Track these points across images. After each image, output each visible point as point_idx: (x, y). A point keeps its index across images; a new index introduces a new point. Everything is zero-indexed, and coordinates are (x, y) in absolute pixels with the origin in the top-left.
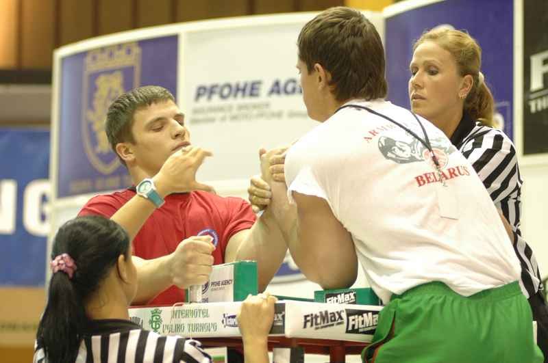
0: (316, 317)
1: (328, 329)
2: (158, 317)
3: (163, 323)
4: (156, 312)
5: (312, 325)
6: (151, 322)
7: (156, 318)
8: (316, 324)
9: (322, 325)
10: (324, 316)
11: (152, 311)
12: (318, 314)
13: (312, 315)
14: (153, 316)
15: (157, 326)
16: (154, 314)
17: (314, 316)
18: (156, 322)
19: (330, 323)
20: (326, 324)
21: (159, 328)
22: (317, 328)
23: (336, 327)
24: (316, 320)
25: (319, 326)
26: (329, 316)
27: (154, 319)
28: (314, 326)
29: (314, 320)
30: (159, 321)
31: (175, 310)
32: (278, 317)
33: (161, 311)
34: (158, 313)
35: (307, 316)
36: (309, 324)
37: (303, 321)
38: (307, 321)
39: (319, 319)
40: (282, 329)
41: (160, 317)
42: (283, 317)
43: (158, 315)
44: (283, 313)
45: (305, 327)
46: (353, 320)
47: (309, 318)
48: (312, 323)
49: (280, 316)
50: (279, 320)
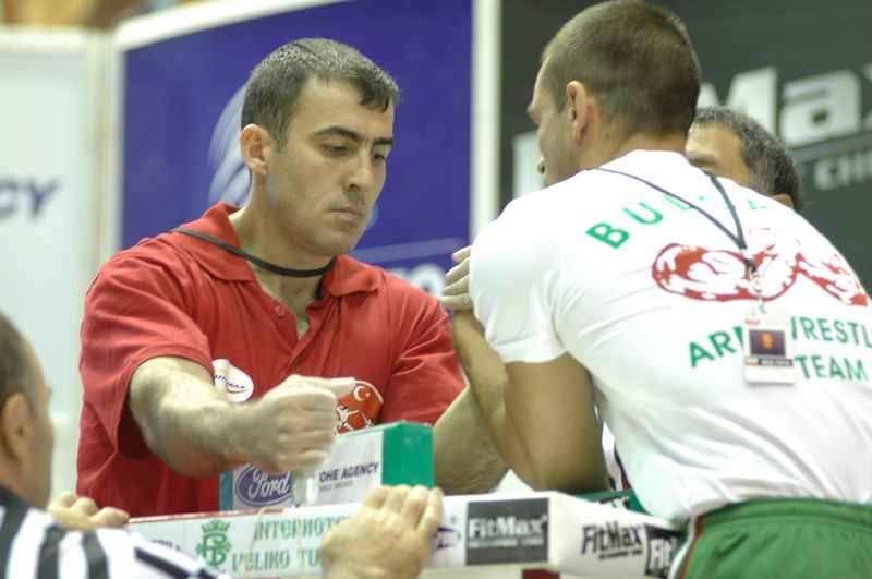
0: (602, 532)
1: (619, 559)
2: (220, 539)
3: (233, 551)
4: (216, 527)
5: (594, 550)
6: (202, 549)
7: (215, 541)
8: (603, 548)
9: (612, 551)
10: (614, 534)
11: (203, 527)
12: (605, 528)
13: (594, 527)
14: (205, 538)
15: (219, 557)
16: (208, 532)
17: (598, 530)
18: (214, 549)
19: (623, 549)
20: (616, 550)
21: (223, 559)
22: (602, 557)
23: (631, 559)
24: (602, 541)
25: (606, 552)
26: (622, 534)
27: (210, 542)
28: (599, 552)
29: (598, 539)
30: (221, 547)
31: (264, 522)
32: (530, 527)
33: (228, 526)
34: (221, 529)
35: (586, 529)
36: (590, 546)
37: (580, 537)
38: (587, 539)
39: (606, 539)
40: (541, 552)
41: (225, 538)
42: (545, 527)
43: (220, 535)
44: (544, 518)
45: (584, 550)
46: (658, 548)
47: (591, 533)
48: (595, 542)
49: (536, 525)
50: (534, 535)
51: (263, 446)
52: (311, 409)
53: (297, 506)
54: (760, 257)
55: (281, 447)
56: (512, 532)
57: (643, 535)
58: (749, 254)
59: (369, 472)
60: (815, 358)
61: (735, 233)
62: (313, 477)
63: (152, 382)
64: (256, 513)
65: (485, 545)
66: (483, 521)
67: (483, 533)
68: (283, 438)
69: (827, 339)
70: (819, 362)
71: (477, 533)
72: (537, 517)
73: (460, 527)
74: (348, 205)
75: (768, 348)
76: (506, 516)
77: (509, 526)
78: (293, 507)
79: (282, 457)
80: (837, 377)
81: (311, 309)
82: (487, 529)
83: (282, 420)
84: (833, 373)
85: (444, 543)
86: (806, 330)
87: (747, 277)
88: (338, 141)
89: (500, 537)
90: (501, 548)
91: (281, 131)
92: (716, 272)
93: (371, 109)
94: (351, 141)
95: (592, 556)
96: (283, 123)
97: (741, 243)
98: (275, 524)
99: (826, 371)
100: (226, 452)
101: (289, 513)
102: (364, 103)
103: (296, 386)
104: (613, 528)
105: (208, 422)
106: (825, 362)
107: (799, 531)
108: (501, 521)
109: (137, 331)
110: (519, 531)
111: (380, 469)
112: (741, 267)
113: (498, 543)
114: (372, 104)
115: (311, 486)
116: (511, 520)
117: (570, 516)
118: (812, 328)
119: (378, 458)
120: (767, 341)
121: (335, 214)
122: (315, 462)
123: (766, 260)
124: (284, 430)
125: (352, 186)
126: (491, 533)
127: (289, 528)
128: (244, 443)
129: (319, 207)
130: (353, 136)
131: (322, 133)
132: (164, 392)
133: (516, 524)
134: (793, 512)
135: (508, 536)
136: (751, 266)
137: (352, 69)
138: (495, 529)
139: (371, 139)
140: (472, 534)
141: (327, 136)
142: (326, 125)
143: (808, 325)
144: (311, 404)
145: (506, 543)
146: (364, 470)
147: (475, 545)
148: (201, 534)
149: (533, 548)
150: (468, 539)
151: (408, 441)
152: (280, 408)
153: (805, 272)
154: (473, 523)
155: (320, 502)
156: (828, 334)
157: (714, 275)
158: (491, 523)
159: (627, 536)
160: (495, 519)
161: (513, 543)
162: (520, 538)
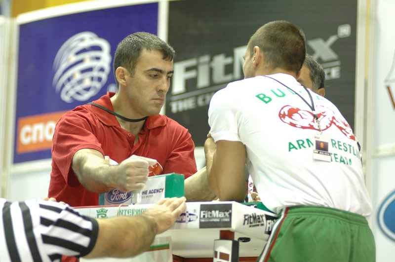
0: (251, 217)
1: (256, 227)
2: (104, 215)
4: (102, 211)
5: (248, 223)
8: (251, 223)
9: (253, 224)
10: (255, 217)
11: (97, 211)
12: (252, 215)
13: (248, 215)
14: (98, 215)
16: (99, 213)
19: (257, 223)
20: (255, 224)
22: (250, 226)
23: (260, 227)
24: (250, 220)
25: (252, 224)
26: (257, 218)
27: (100, 217)
28: (249, 225)
31: (121, 210)
32: (225, 215)
33: (107, 210)
34: (105, 212)
35: (245, 216)
36: (246, 222)
37: (244, 219)
38: (245, 220)
39: (252, 219)
40: (229, 224)
41: (105, 215)
42: (230, 214)
43: (103, 214)
44: (230, 211)
45: (244, 224)
46: (269, 223)
47: (247, 217)
48: (248, 221)
49: (227, 214)
50: (226, 217)
51: (121, 181)
52: (139, 168)
53: (134, 204)
54: (320, 115)
55: (128, 182)
56: (217, 216)
57: (264, 218)
58: (315, 113)
59: (160, 192)
60: (335, 155)
61: (311, 105)
62: (139, 193)
63: (81, 158)
64: (118, 206)
65: (207, 221)
66: (207, 211)
67: (206, 216)
68: (128, 178)
69: (340, 149)
70: (336, 156)
71: (204, 216)
72: (227, 211)
73: (198, 214)
74: (158, 97)
75: (322, 148)
76: (215, 210)
77: (216, 214)
78: (132, 204)
79: (128, 185)
80: (343, 163)
81: (140, 134)
82: (208, 215)
83: (129, 171)
84: (341, 161)
85: (191, 220)
86: (333, 144)
87: (313, 121)
88: (154, 73)
89: (213, 218)
90: (213, 222)
91: (132, 69)
92: (303, 118)
93: (166, 60)
94: (160, 73)
95: (247, 226)
96: (133, 67)
97: (313, 109)
98: (125, 210)
99: (339, 160)
100: (107, 183)
101: (131, 207)
102: (164, 58)
103: (134, 159)
104: (254, 215)
105: (101, 172)
106: (339, 157)
107: (324, 219)
108: (213, 212)
109: (76, 140)
110: (220, 216)
111: (164, 191)
112: (312, 118)
113: (212, 220)
114: (167, 59)
115: (139, 196)
116: (217, 212)
117: (239, 211)
118: (335, 144)
119: (164, 187)
120: (322, 145)
121: (154, 100)
122: (140, 187)
123: (322, 117)
124: (128, 175)
125: (160, 90)
126: (209, 216)
127: (131, 212)
128: (114, 180)
129: (148, 98)
130: (161, 71)
131: (148, 71)
132: (85, 162)
133: (219, 214)
134: (322, 212)
135: (216, 218)
136: (316, 117)
137: (159, 45)
138: (211, 215)
139: (167, 72)
140: (202, 216)
141: (151, 71)
142: (150, 68)
143: (334, 142)
144: (139, 165)
145: (215, 220)
146: (158, 191)
147: (203, 221)
148: (96, 213)
149: (226, 222)
150: (200, 218)
151: (175, 180)
152: (127, 167)
153: (335, 123)
154: (202, 212)
155: (142, 203)
156: (340, 147)
157: (301, 119)
158: (209, 213)
159: (259, 218)
160: (211, 211)
161: (218, 220)
162: (221, 218)
